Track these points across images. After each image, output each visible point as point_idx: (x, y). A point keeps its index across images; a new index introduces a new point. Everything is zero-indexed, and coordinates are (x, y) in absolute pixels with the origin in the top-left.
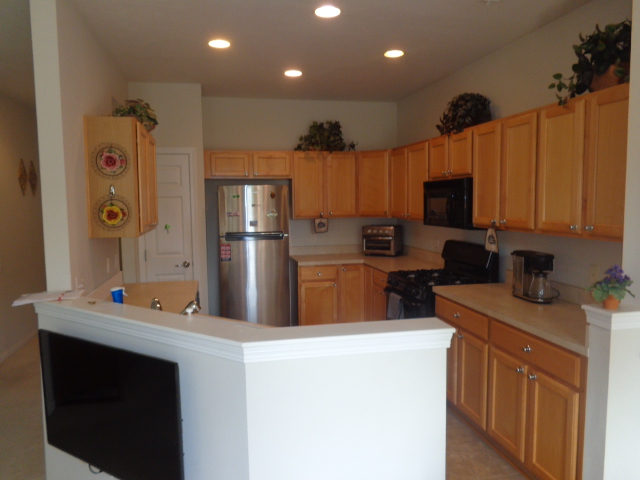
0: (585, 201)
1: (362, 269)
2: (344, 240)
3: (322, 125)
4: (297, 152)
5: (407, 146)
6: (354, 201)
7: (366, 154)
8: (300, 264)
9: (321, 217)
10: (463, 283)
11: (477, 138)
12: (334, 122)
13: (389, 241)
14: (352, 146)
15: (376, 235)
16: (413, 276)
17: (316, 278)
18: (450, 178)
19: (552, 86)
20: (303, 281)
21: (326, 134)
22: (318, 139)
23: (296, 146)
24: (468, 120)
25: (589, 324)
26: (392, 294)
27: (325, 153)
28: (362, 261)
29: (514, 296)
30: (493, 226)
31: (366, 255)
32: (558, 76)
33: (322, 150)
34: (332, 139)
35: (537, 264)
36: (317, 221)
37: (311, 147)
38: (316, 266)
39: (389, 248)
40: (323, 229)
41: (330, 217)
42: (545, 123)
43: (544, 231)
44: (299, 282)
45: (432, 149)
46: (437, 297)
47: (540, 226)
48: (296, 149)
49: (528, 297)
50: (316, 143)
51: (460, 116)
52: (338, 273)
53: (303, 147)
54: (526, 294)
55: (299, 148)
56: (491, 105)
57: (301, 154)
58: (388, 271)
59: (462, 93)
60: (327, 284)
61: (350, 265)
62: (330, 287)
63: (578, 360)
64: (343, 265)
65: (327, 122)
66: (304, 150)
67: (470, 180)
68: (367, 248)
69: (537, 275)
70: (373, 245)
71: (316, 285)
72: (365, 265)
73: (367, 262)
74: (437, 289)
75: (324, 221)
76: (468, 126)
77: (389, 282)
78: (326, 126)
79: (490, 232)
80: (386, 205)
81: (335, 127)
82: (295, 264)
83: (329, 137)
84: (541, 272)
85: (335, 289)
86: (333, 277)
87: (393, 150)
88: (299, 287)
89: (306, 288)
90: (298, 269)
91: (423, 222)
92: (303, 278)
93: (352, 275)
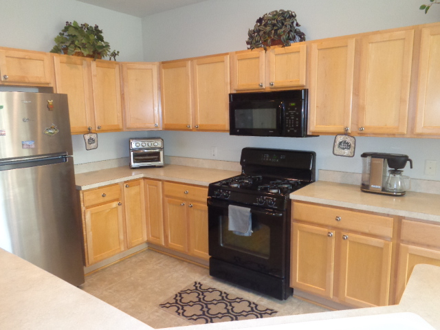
1: (142, 183)
4: (57, 54)
5: (191, 59)
8: (83, 188)
13: (159, 153)
14: (114, 55)
17: (102, 200)
20: (87, 208)
22: (84, 41)
23: (53, 48)
27: (88, 60)
28: (142, 175)
30: (345, 133)
38: (99, 188)
39: (159, 160)
40: (93, 145)
41: (98, 132)
42: (429, 40)
43: (419, 136)
49: (387, 192)
52: (121, 190)
54: (382, 191)
57: (63, 57)
60: (114, 205)
61: (132, 181)
62: (115, 208)
64: (125, 182)
68: (135, 161)
69: (394, 173)
71: (101, 208)
72: (145, 178)
79: (341, 138)
81: (95, 32)
84: (396, 171)
85: (120, 208)
86: (116, 197)
87: (163, 63)
88: (83, 214)
89: (92, 214)
90: (81, 195)
91: (228, 133)
92: (87, 204)
93: (134, 190)
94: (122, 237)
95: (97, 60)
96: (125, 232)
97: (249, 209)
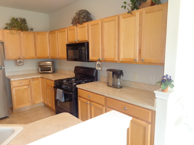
0: (140, 50)
1: (40, 79)
2: (31, 68)
3: (17, 19)
4: (5, 30)
5: (57, 30)
6: (34, 52)
7: (38, 33)
8: (11, 80)
9: (20, 59)
10: (86, 82)
11: (90, 27)
12: (23, 18)
13: (50, 67)
14: (32, 29)
15: (44, 66)
16: (65, 81)
17: (20, 85)
18: (78, 42)
19: (122, 7)
20: (14, 87)
21: (20, 23)
22: (16, 25)
23: (5, 27)
24: (85, 20)
25: (156, 98)
26: (58, 90)
27: (20, 31)
28: (40, 76)
29: (108, 86)
30: (99, 60)
31: (41, 73)
32: (125, 3)
33: (18, 30)
34: (23, 25)
35: (117, 74)
36: (18, 61)
37: (13, 28)
38: (19, 80)
39: (50, 70)
40: (21, 64)
41: (24, 59)
42: (122, 21)
43: (122, 62)
44: (12, 87)
45: (69, 31)
46: (78, 89)
47: (121, 60)
48: (4, 29)
49: (114, 86)
50: (15, 26)
51: (82, 18)
52: (30, 81)
53: (8, 28)
54: (113, 85)
55: (6, 28)
56: (91, 15)
57: (8, 31)
58: (54, 80)
59: (81, 9)
60: (26, 87)
61: (35, 78)
62: (27, 88)
63: (150, 112)
64: (32, 78)
65: (20, 18)
66: (9, 29)
67: (88, 43)
68: (41, 70)
69: (117, 78)
70: (44, 70)
71: (20, 88)
72: (41, 77)
73: (42, 76)
74: (78, 86)
75: (21, 60)
76: (84, 22)
77: (55, 84)
78: (19, 20)
79: (98, 63)
80: (48, 53)
81: (24, 21)
82: (9, 80)
83: (21, 25)
84: (118, 77)
85: (29, 89)
86: (28, 84)
87: (50, 32)
88: (12, 90)
89: (15, 90)
90: (11, 82)
91: (66, 60)
92: (13, 86)
93: (36, 82)
94: (30, 100)
95: (24, 31)
96: (31, 98)
97: (62, 91)
